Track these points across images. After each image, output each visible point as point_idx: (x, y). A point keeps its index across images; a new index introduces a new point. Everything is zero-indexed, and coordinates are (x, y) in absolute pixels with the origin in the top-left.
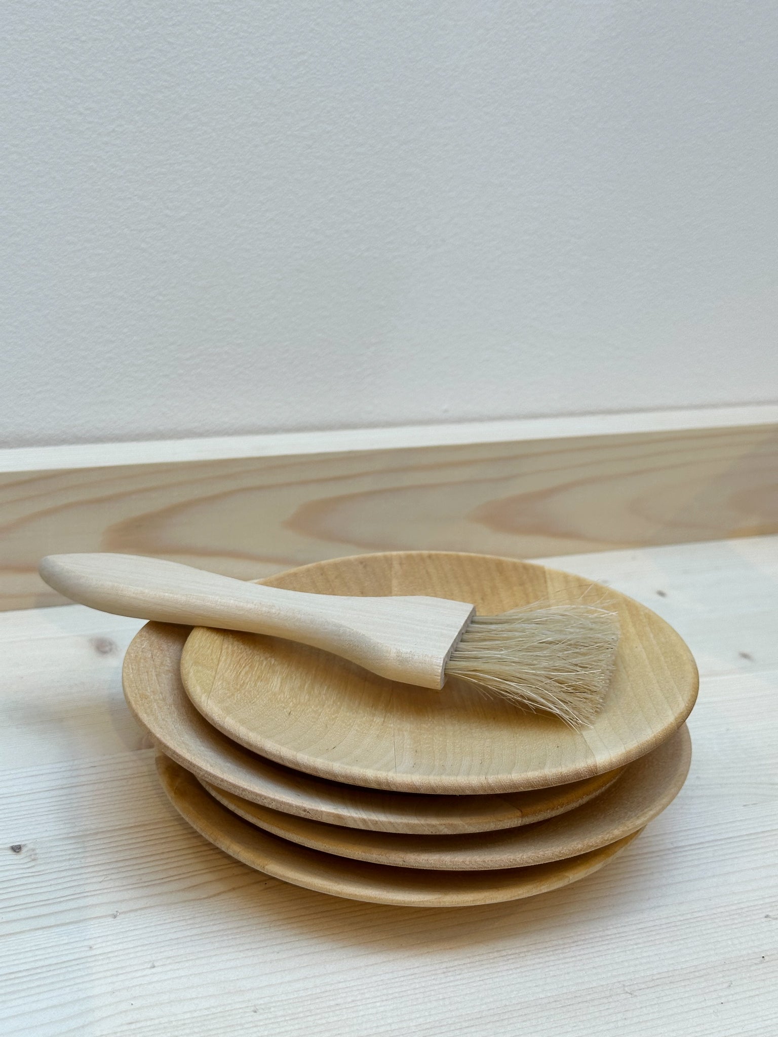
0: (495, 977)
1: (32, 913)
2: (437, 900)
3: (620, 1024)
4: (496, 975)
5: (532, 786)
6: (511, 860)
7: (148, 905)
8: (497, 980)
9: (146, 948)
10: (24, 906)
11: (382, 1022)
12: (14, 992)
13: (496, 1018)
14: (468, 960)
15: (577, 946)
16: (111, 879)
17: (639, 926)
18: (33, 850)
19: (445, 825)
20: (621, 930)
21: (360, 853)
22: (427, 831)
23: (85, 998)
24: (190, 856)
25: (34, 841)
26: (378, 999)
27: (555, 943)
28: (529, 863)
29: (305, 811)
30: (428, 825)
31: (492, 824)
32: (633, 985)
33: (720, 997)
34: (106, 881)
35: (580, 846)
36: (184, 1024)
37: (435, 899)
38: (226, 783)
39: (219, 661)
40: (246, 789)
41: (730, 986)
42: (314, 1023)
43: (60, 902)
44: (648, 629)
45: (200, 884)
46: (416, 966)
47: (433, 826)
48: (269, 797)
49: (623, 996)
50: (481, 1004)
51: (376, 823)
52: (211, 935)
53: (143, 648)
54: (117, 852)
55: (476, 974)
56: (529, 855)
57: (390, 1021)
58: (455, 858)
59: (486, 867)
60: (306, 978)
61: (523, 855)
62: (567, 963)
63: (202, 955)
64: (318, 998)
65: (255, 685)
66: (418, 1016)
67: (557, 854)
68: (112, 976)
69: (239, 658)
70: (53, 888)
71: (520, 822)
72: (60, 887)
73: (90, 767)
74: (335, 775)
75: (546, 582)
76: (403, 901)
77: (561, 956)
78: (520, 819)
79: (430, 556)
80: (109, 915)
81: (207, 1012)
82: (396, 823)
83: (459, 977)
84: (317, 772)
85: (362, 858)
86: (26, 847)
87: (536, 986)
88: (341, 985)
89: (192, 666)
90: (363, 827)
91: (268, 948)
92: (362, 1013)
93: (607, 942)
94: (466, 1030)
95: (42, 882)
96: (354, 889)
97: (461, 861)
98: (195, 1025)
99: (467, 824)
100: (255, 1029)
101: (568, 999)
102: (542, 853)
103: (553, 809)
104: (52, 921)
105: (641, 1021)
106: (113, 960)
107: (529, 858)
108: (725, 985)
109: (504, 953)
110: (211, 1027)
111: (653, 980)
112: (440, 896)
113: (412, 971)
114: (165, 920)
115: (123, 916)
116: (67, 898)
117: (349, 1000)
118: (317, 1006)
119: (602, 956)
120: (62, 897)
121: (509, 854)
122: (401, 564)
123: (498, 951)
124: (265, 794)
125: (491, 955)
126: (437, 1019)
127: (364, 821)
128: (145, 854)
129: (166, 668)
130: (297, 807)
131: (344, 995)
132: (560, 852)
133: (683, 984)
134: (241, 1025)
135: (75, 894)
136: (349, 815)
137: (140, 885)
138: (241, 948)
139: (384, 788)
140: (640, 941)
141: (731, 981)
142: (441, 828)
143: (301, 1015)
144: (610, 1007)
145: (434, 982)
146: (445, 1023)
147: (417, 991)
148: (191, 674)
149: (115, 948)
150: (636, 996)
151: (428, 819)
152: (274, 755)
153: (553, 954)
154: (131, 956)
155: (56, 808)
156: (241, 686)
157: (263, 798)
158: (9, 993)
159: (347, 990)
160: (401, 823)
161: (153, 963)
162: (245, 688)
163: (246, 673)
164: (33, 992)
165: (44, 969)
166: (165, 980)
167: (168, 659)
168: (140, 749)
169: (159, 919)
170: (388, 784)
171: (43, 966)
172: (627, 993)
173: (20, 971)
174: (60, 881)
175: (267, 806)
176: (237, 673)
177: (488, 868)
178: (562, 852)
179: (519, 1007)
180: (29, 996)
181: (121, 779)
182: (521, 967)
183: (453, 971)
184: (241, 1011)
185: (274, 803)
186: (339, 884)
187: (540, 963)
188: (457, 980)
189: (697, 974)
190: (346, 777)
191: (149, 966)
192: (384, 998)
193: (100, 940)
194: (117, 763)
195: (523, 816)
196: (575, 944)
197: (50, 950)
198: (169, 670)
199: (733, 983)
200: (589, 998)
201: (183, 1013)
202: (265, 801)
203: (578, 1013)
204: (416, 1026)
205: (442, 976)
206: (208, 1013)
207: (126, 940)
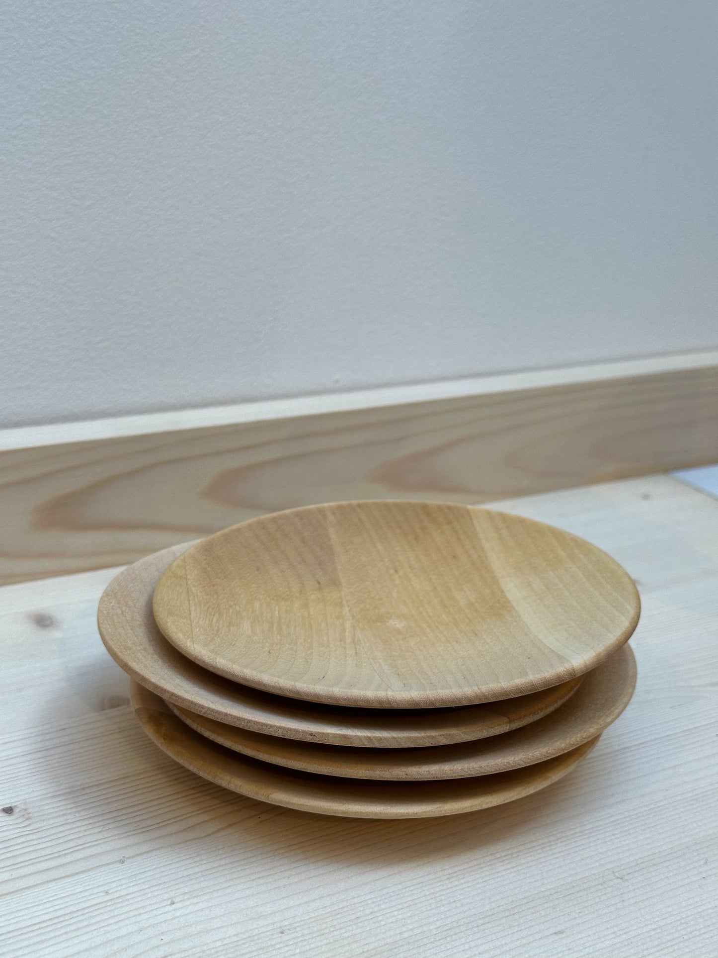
0: (496, 878)
1: (39, 867)
2: (438, 809)
3: (619, 905)
4: (497, 876)
5: (521, 692)
6: (505, 764)
7: (151, 849)
8: (499, 879)
9: (161, 887)
10: (31, 862)
11: (404, 929)
12: (42, 942)
13: (507, 913)
14: (466, 866)
15: (561, 842)
16: (109, 829)
17: (612, 819)
18: (26, 810)
19: (443, 735)
20: (597, 824)
21: (364, 771)
22: (427, 744)
23: (113, 940)
24: (180, 800)
25: (24, 802)
26: (394, 909)
27: (541, 842)
28: (521, 765)
29: (311, 735)
30: (428, 737)
31: (485, 731)
32: (621, 870)
33: (701, 872)
34: (104, 831)
35: (563, 745)
36: (217, 952)
37: (437, 808)
38: (230, 717)
39: (190, 611)
40: (251, 721)
41: (706, 862)
42: (340, 937)
43: (65, 854)
44: (577, 551)
45: (197, 825)
46: (421, 876)
47: (433, 737)
48: (275, 726)
49: (616, 881)
50: (490, 903)
51: (380, 739)
52: (221, 868)
53: (113, 606)
54: (109, 803)
55: (478, 876)
56: (520, 757)
57: (411, 927)
58: (454, 766)
59: (483, 773)
60: (322, 897)
61: (515, 758)
62: (557, 858)
63: (218, 888)
64: (338, 914)
65: (229, 630)
66: (435, 919)
67: (545, 754)
68: (135, 916)
69: (206, 608)
70: (54, 843)
71: (508, 727)
72: (61, 841)
73: (60, 730)
74: (337, 699)
75: (471, 519)
76: (407, 813)
77: (550, 853)
78: (508, 725)
79: (359, 506)
80: (116, 862)
81: (235, 939)
82: (399, 737)
83: (462, 881)
84: (318, 698)
85: (366, 777)
86: (18, 808)
87: (535, 881)
88: (355, 900)
89: (167, 616)
90: (368, 745)
91: (278, 874)
92: (383, 923)
93: (587, 836)
94: (483, 927)
95: (42, 838)
96: (360, 807)
97: (460, 768)
98: (228, 951)
99: (463, 733)
100: (287, 949)
101: (567, 889)
102: (531, 754)
103: (534, 713)
104: (61, 872)
105: (638, 901)
106: (131, 901)
107: (521, 760)
108: (702, 862)
109: (498, 856)
110: (244, 951)
111: (638, 864)
112: (441, 805)
113: (418, 880)
114: (172, 860)
115: (130, 860)
116: (71, 850)
117: (368, 912)
118: (339, 921)
119: (586, 848)
120: (66, 850)
121: (501, 759)
122: (334, 514)
123: (492, 854)
124: (271, 723)
125: (487, 858)
126: (453, 920)
127: (369, 738)
128: (136, 803)
129: (138, 623)
130: (303, 732)
131: (362, 908)
132: (547, 752)
133: (665, 865)
134: (272, 946)
135: (78, 846)
136: (354, 734)
137: (140, 831)
138: (252, 877)
140: (616, 832)
141: (706, 858)
142: (440, 738)
143: (327, 931)
144: (607, 892)
145: (441, 888)
146: (462, 923)
147: (429, 898)
148: (169, 623)
149: (131, 890)
150: (626, 880)
151: (427, 732)
152: (273, 687)
153: (543, 852)
154: (149, 896)
155: (36, 770)
156: (218, 631)
157: (268, 727)
158: (38, 943)
159: (363, 904)
160: (404, 737)
161: (172, 900)
162: (221, 633)
163: (218, 620)
164: (61, 939)
165: (67, 917)
166: (188, 914)
167: (137, 614)
168: (104, 709)
169: (166, 860)
171: (65, 915)
172: (618, 878)
173: (44, 922)
174: (61, 835)
175: (273, 734)
176: (209, 620)
177: (485, 773)
178: (549, 752)
179: (525, 901)
180: (58, 943)
181: (95, 738)
182: (516, 866)
183: (456, 876)
184: (268, 933)
185: (280, 731)
186: (344, 804)
187: (533, 861)
188: (462, 884)
189: (674, 855)
191: (168, 903)
192: (400, 907)
193: (114, 885)
194: (85, 724)
195: (510, 722)
196: (560, 841)
197: (67, 900)
198: (141, 624)
199: (709, 859)
200: (585, 886)
201: (213, 942)
202: (271, 729)
203: (580, 901)
204: (436, 928)
205: (447, 882)
206: (238, 939)
207: (139, 882)
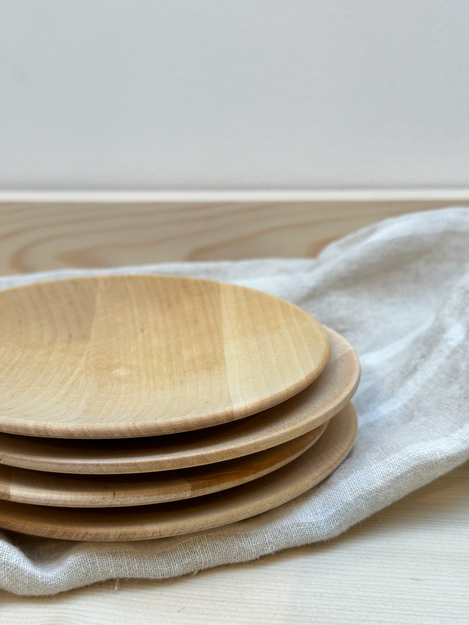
5: (174, 429)
75: (219, 292)
139: (43, 435)
170: (46, 431)
190: (10, 427)
